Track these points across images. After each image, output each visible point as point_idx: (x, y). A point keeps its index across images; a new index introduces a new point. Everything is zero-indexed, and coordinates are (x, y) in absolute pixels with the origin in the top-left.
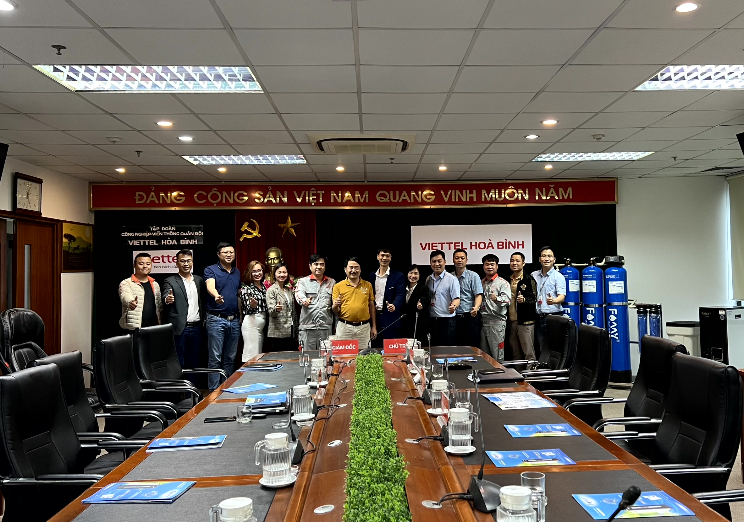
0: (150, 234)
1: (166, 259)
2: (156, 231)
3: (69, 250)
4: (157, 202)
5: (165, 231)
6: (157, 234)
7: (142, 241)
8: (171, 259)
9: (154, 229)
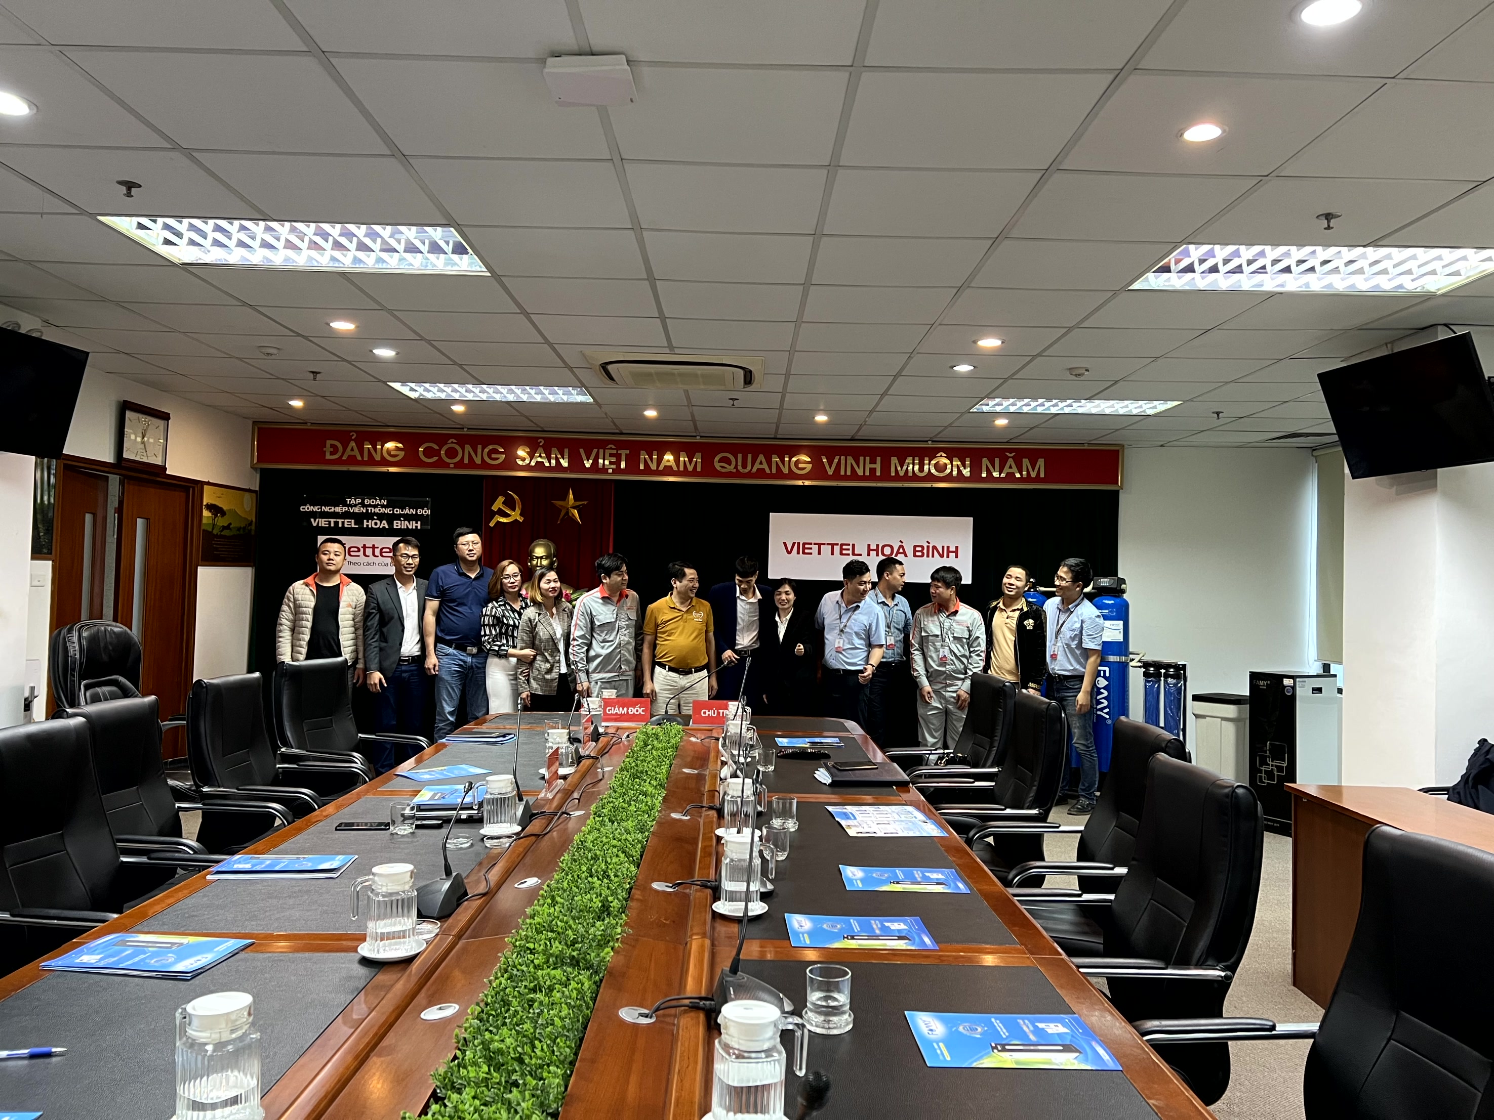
0: (345, 509)
1: (369, 552)
2: (355, 506)
3: (213, 529)
4: (359, 458)
5: (370, 506)
6: (356, 510)
7: (332, 520)
8: (377, 552)
9: (353, 501)
